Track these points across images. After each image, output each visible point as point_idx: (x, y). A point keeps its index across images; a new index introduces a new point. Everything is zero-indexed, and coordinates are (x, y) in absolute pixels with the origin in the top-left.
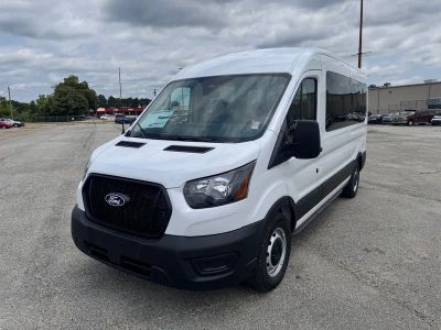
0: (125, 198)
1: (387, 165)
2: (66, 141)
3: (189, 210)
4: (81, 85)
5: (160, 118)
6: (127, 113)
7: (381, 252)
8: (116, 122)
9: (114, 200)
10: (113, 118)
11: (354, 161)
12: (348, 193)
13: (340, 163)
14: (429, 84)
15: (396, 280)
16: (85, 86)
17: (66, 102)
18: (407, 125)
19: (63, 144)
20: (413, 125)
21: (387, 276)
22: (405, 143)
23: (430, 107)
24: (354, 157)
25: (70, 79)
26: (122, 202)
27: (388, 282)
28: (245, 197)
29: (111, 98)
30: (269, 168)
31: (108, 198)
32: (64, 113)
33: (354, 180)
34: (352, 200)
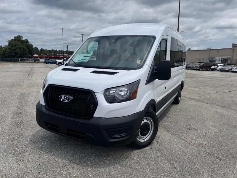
0: (71, 98)
1: (193, 89)
2: (17, 72)
3: (107, 104)
4: (24, 41)
5: (84, 57)
6: (51, 58)
7: (196, 130)
8: (45, 62)
9: (64, 98)
10: (43, 60)
11: (180, 85)
12: (176, 102)
13: (174, 85)
14: (210, 50)
15: (205, 143)
16: (26, 41)
17: (15, 50)
18: (199, 70)
19: (16, 73)
20: (202, 70)
21: (201, 141)
22: (199, 79)
23: (210, 61)
24: (180, 83)
25: (17, 37)
26: (69, 99)
27: (201, 144)
28: (135, 98)
29: (42, 49)
30: (146, 84)
31: (61, 97)
32: (14, 57)
33: (179, 95)
34: (178, 105)
